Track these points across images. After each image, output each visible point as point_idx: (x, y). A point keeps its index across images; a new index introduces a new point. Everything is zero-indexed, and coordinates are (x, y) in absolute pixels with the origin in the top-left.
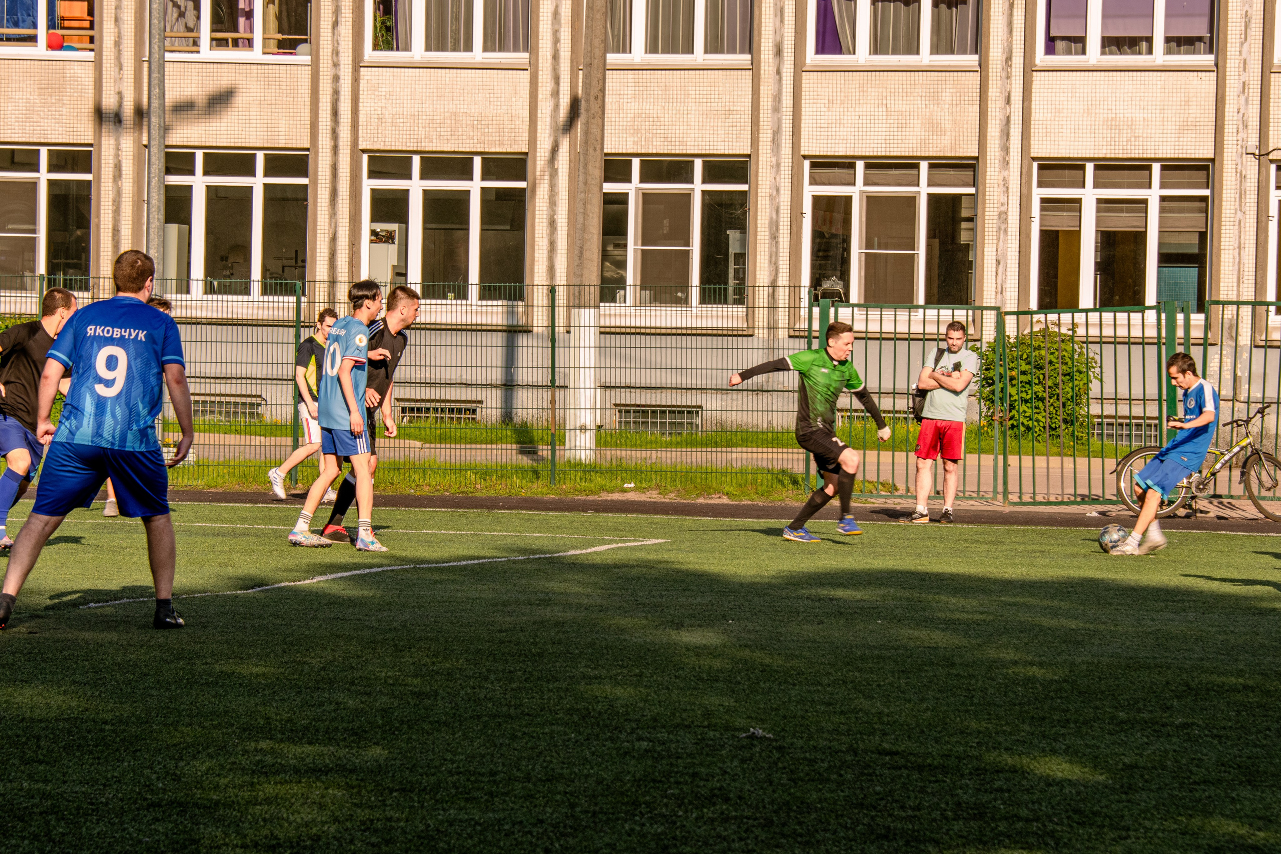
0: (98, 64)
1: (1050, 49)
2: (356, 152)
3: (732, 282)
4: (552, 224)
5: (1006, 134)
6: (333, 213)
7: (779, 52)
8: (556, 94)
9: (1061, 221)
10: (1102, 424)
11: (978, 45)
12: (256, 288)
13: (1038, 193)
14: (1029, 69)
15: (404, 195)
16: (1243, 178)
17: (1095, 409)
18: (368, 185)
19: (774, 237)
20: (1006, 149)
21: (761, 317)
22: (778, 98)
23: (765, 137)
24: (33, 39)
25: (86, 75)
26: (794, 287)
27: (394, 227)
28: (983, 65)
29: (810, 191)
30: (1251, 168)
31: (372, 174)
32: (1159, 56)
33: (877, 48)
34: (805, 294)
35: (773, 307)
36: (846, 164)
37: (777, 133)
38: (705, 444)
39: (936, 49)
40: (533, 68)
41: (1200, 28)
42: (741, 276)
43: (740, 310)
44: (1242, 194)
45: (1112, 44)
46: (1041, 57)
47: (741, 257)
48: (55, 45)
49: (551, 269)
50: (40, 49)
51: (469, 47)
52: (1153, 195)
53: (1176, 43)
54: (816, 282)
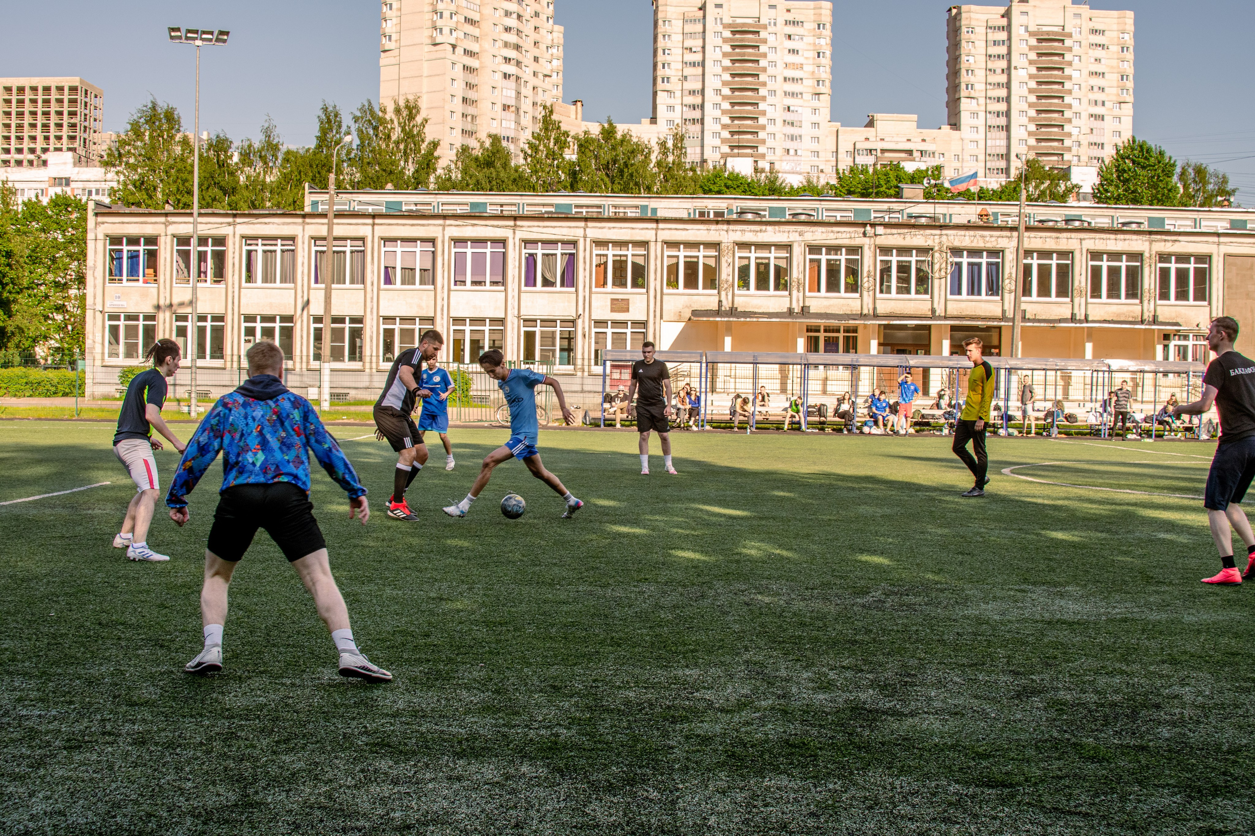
0: (158, 288)
1: (455, 285)
2: (240, 315)
3: (358, 355)
4: (302, 337)
5: (442, 310)
6: (232, 334)
7: (372, 284)
8: (303, 297)
9: (459, 336)
10: (473, 397)
11: (434, 283)
12: (208, 357)
13: (452, 328)
14: (449, 290)
15: (254, 328)
16: (513, 324)
17: (471, 393)
18: (244, 325)
19: (371, 341)
20: (442, 314)
21: (368, 365)
22: (372, 298)
23: (368, 310)
24: (138, 280)
25: (155, 291)
26: (378, 356)
27: (251, 338)
28: (435, 289)
29: (382, 327)
30: (516, 320)
31: (245, 321)
32: (488, 286)
33: (403, 283)
34: (381, 358)
35: (371, 362)
36: (393, 319)
37: (372, 309)
38: (350, 404)
39: (421, 284)
40: (295, 289)
41: (500, 279)
42: (361, 353)
43: (361, 363)
44: (513, 329)
45: (474, 283)
46: (453, 287)
47: (361, 347)
48: (145, 282)
49: (301, 351)
50: (140, 283)
51: (275, 282)
52: (487, 328)
53: (494, 283)
54: (384, 354)
